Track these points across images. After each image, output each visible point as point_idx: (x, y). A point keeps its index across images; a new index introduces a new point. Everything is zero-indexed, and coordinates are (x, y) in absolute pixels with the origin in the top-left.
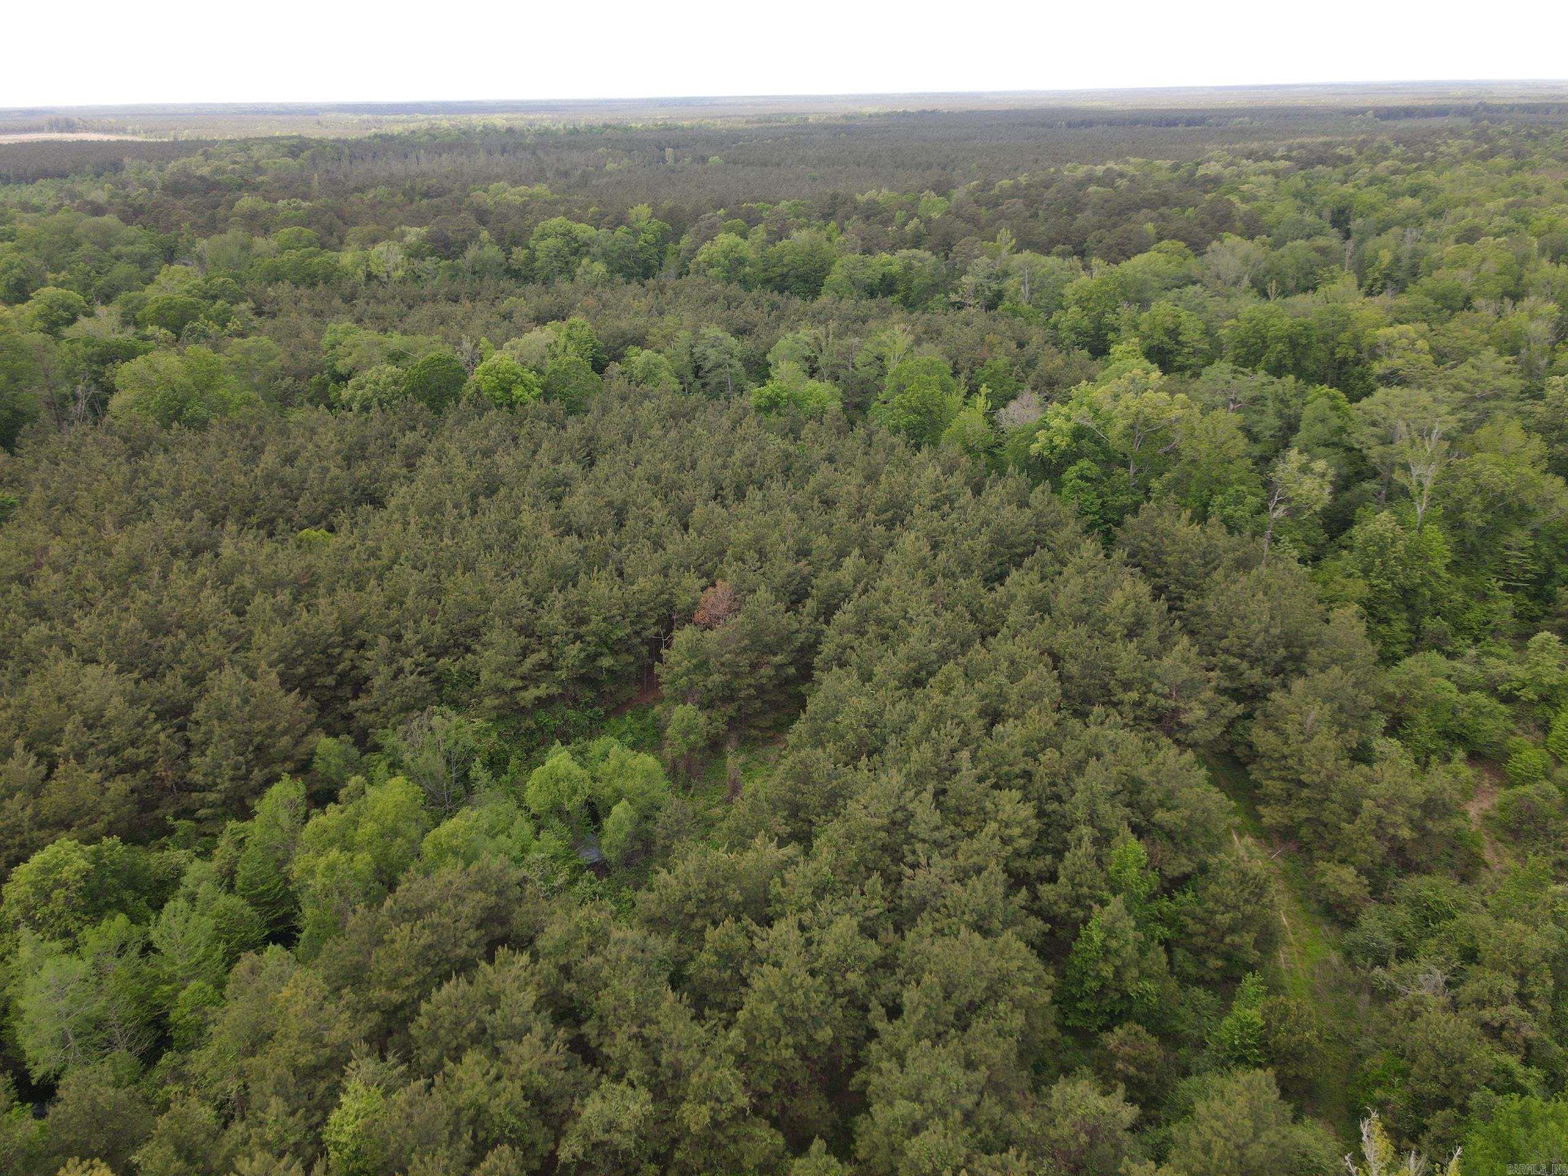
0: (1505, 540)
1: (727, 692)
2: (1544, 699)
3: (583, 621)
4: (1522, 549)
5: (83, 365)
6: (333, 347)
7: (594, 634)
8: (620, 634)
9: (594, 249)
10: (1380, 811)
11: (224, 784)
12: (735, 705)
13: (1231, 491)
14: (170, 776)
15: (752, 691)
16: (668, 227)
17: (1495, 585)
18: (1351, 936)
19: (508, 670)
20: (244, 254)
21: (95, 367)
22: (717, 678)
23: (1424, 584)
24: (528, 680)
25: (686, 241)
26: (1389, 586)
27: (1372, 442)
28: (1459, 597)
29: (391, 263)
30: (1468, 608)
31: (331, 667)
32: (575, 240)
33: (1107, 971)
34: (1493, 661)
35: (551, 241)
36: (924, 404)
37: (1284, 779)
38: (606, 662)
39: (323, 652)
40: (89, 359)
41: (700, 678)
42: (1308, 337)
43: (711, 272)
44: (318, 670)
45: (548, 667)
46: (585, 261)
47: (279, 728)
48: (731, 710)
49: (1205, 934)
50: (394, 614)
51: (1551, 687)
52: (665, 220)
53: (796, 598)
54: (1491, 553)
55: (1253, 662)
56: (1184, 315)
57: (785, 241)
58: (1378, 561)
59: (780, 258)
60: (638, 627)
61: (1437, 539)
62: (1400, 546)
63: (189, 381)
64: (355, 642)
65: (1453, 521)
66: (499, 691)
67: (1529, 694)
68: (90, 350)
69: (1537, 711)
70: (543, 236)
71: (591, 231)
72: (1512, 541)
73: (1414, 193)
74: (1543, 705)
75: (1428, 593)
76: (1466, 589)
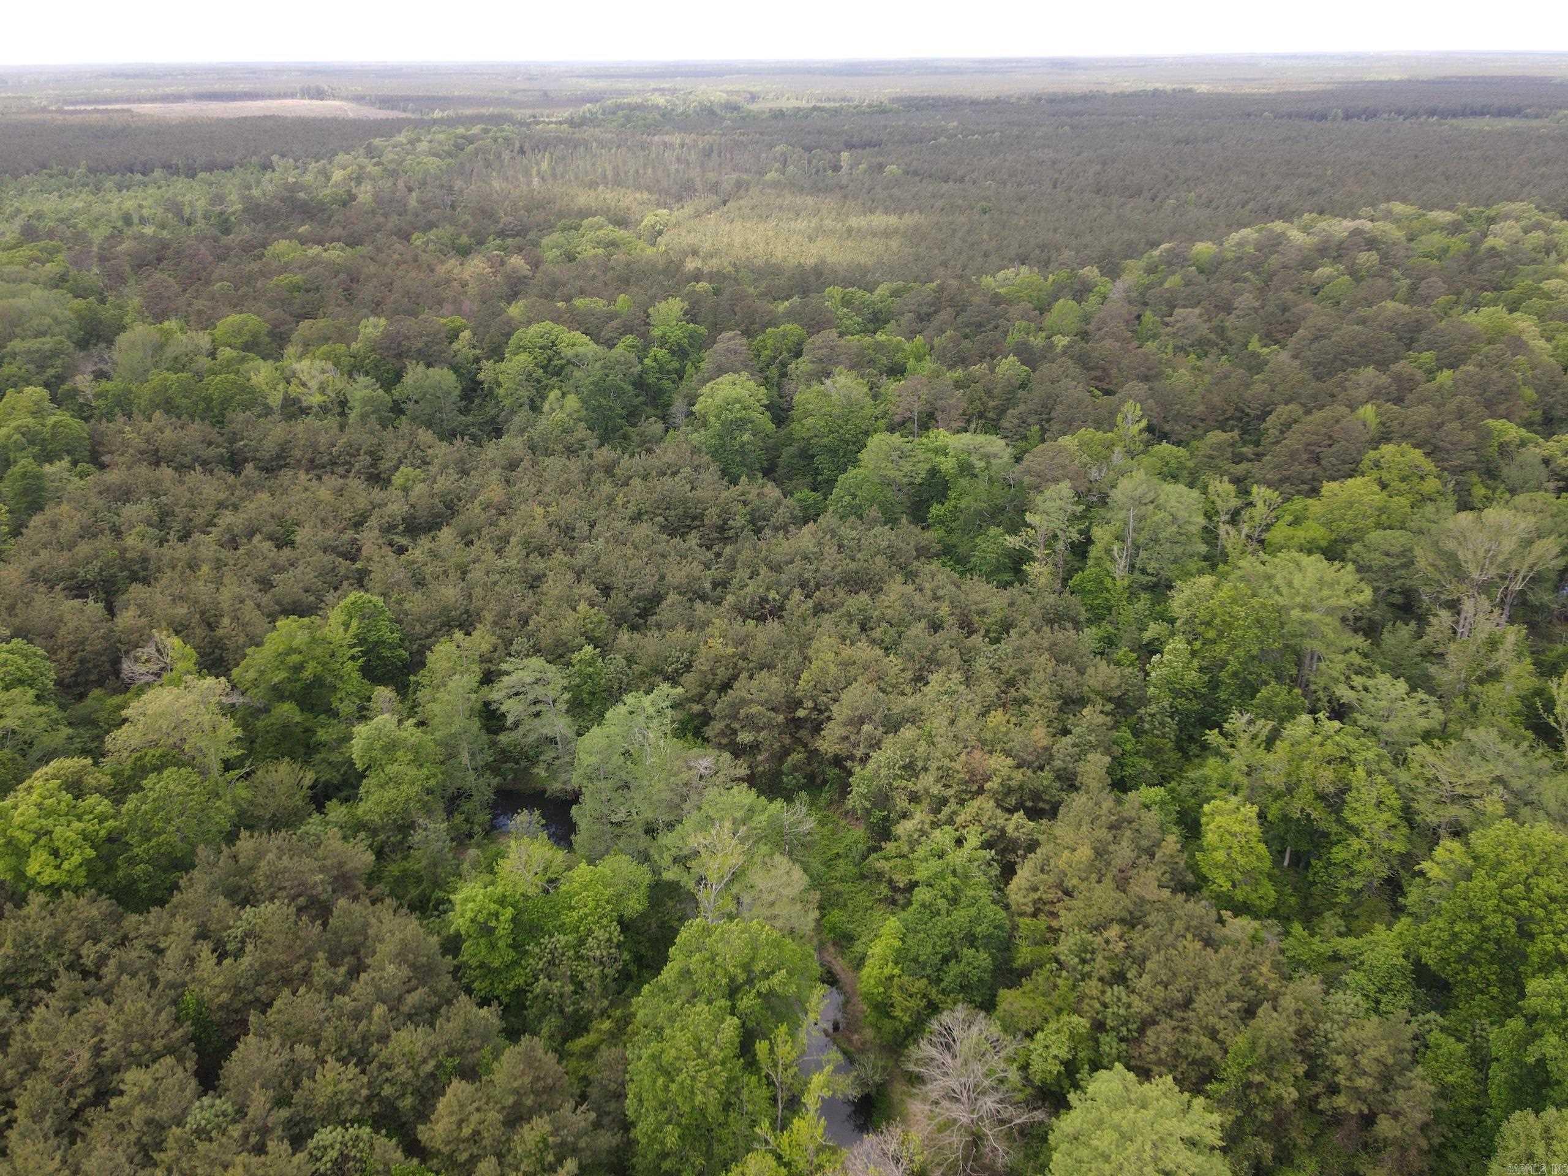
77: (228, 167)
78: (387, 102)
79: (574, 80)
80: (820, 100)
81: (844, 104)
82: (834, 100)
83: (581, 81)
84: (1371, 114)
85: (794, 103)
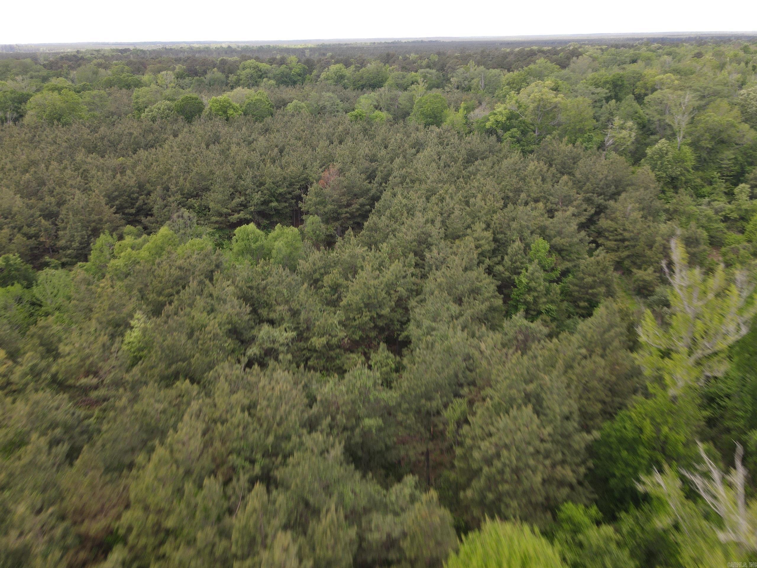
0: (720, 156)
1: (335, 215)
2: (742, 218)
3: (262, 184)
4: (729, 160)
5: (10, 103)
6: (137, 98)
7: (268, 189)
8: (281, 190)
9: (270, 75)
10: (664, 242)
11: (76, 245)
12: (340, 222)
13: (586, 135)
14: (49, 243)
15: (348, 215)
16: (306, 67)
17: (716, 175)
18: (651, 298)
19: (224, 204)
20: (94, 76)
21: (16, 105)
22: (330, 207)
23: (682, 174)
24: (235, 211)
25: (315, 72)
26: (664, 175)
27: (655, 114)
28: (699, 180)
29: (168, 81)
30: (703, 187)
31: (133, 204)
32: (260, 71)
33: (530, 298)
34: (716, 202)
35: (248, 71)
36: (433, 113)
37: (616, 240)
38: (274, 204)
39: (129, 196)
40: (13, 100)
41: (322, 207)
42: (622, 81)
43: (329, 82)
44: (126, 205)
45: (244, 206)
46: (265, 80)
47: (105, 219)
48: (337, 224)
49: (579, 292)
50: (165, 177)
51: (746, 210)
52: (305, 63)
53: (371, 177)
54: (714, 163)
55: (599, 194)
56: (560, 82)
57: (363, 69)
58: (659, 162)
59: (362, 78)
60: (291, 189)
61: (688, 151)
62: (670, 155)
63: (64, 105)
64: (145, 192)
65: (695, 145)
66: (220, 215)
67: (735, 215)
68: (13, 96)
69: (739, 224)
70: (244, 69)
71: (268, 66)
72: (723, 156)
73: (669, 54)
74: (741, 221)
75: (683, 178)
76: (702, 179)
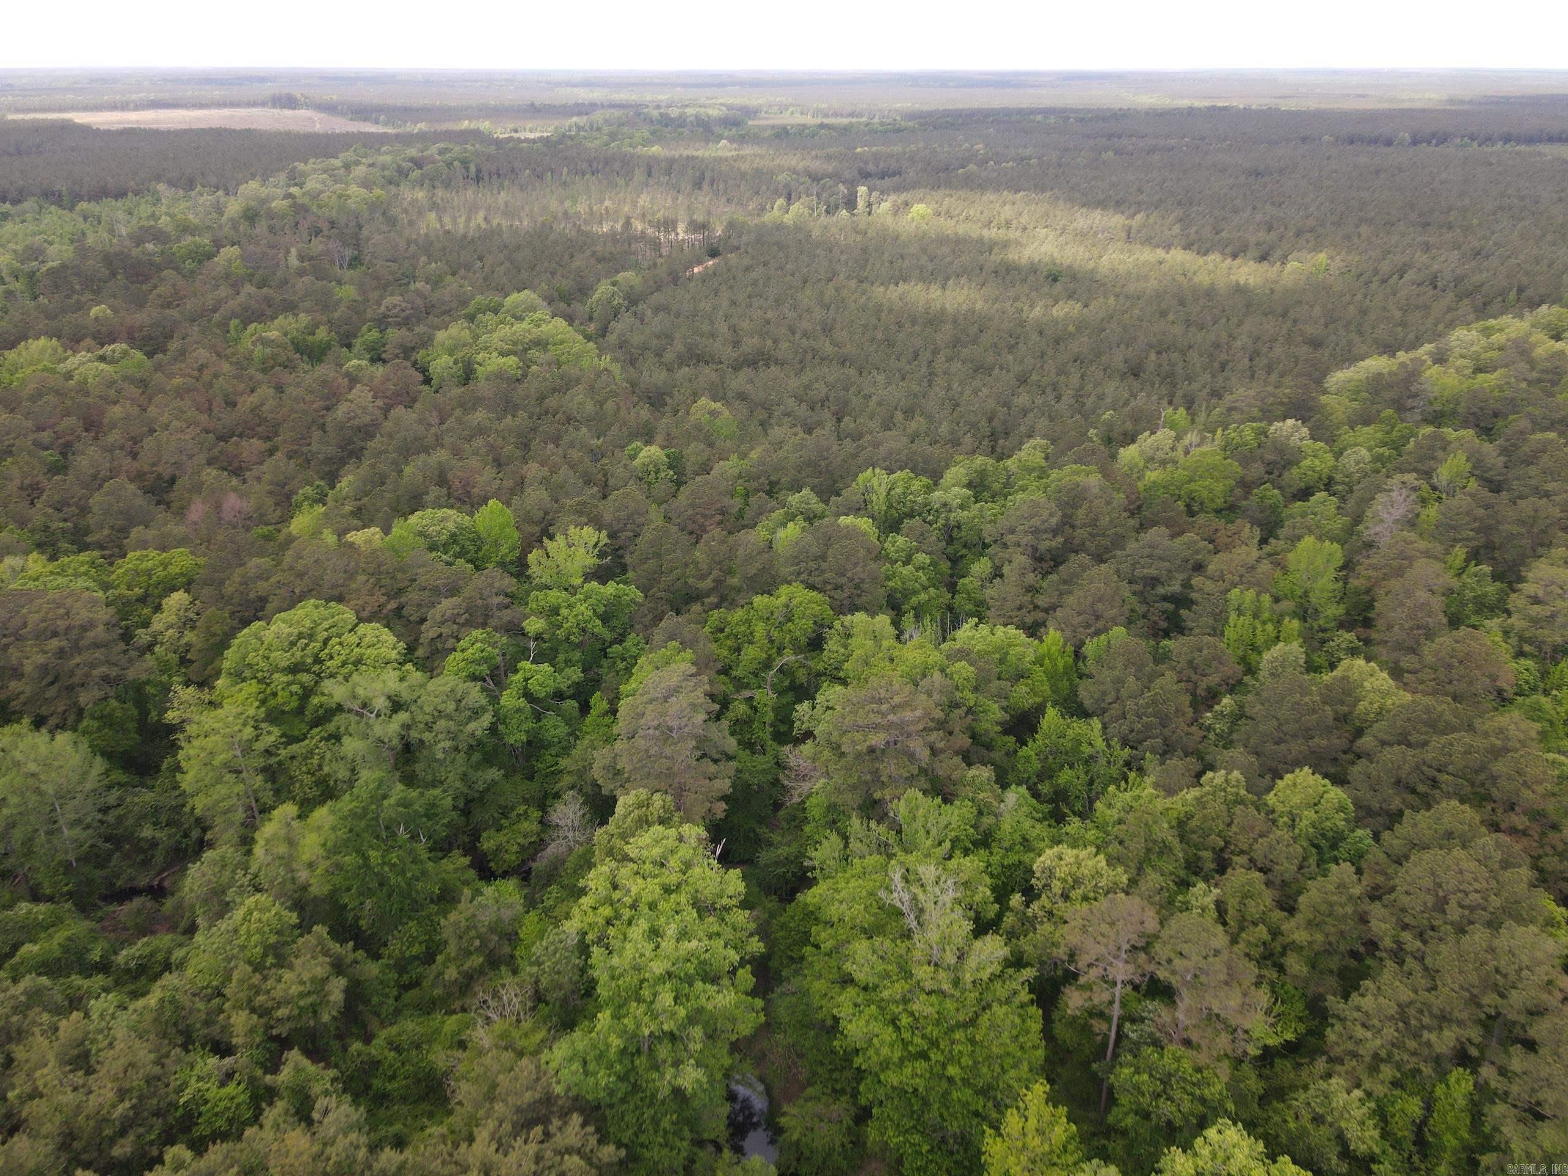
77: (120, 195)
78: (361, 112)
79: (569, 90)
80: (826, 115)
81: (855, 120)
82: (842, 116)
83: (576, 90)
84: (1442, 139)
85: (799, 119)
